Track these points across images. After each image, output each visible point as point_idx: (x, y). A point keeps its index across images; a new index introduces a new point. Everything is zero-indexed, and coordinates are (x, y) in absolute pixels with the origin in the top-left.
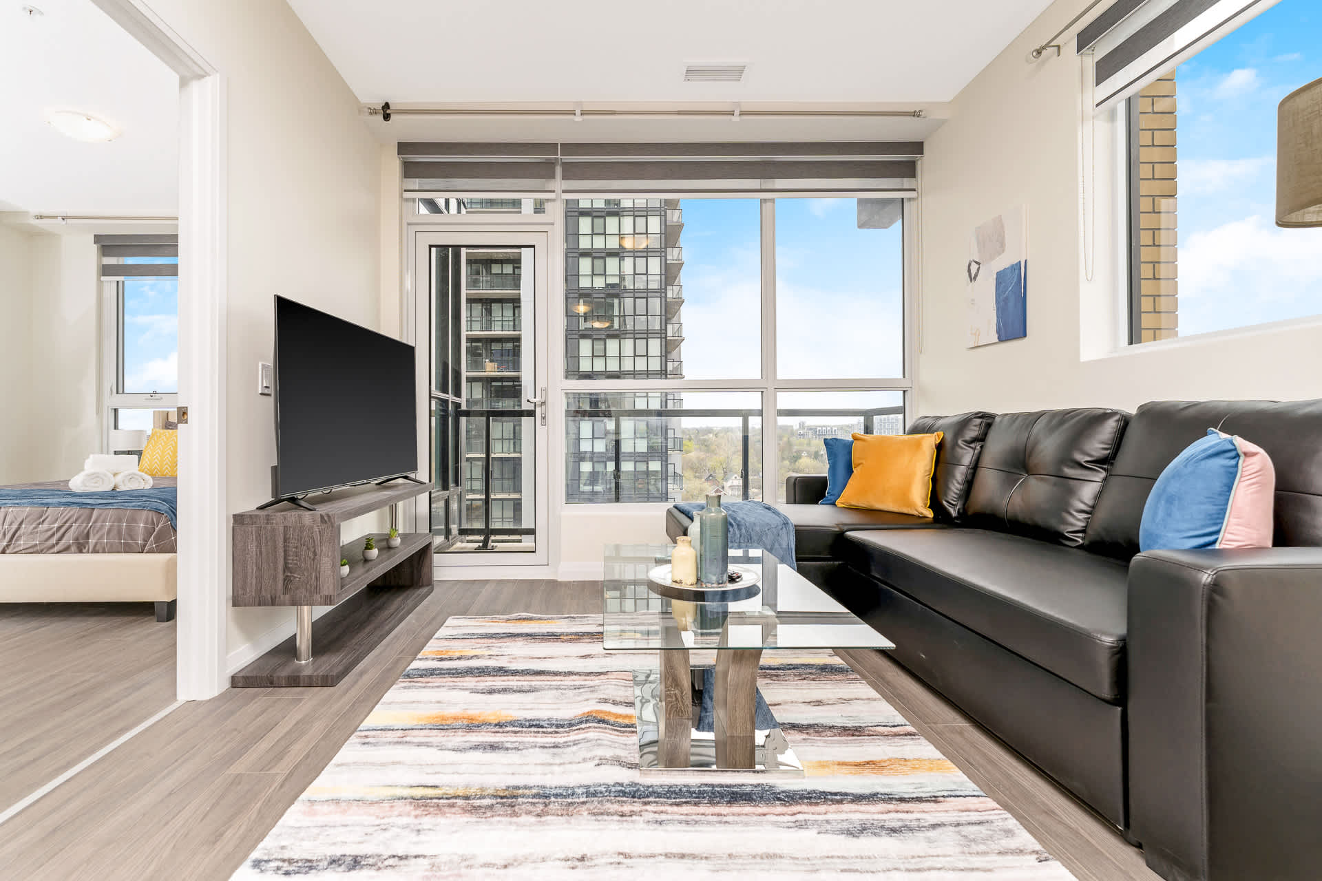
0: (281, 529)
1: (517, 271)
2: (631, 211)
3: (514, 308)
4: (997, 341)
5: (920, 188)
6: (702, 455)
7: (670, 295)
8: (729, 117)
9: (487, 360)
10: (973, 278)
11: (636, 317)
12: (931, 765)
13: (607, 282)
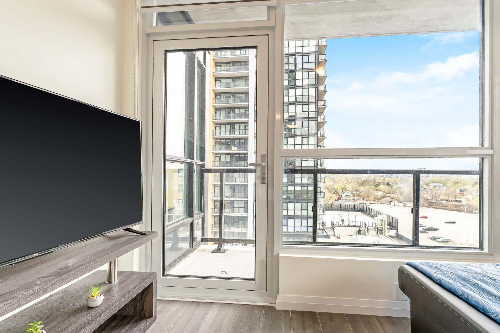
1: (247, 112)
2: (301, 86)
3: (245, 126)
6: (332, 183)
7: (319, 120)
9: (232, 147)
11: (302, 129)
13: (289, 115)
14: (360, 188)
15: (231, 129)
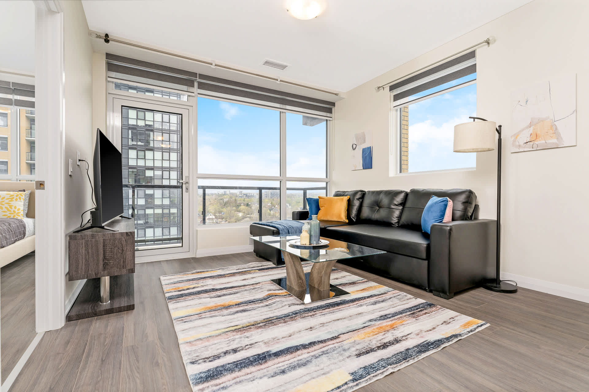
0: (102, 241)
4: (362, 169)
5: (333, 117)
8: (276, 81)
10: (354, 149)
12: (375, 287)
13: (146, 124)
14: (222, 210)
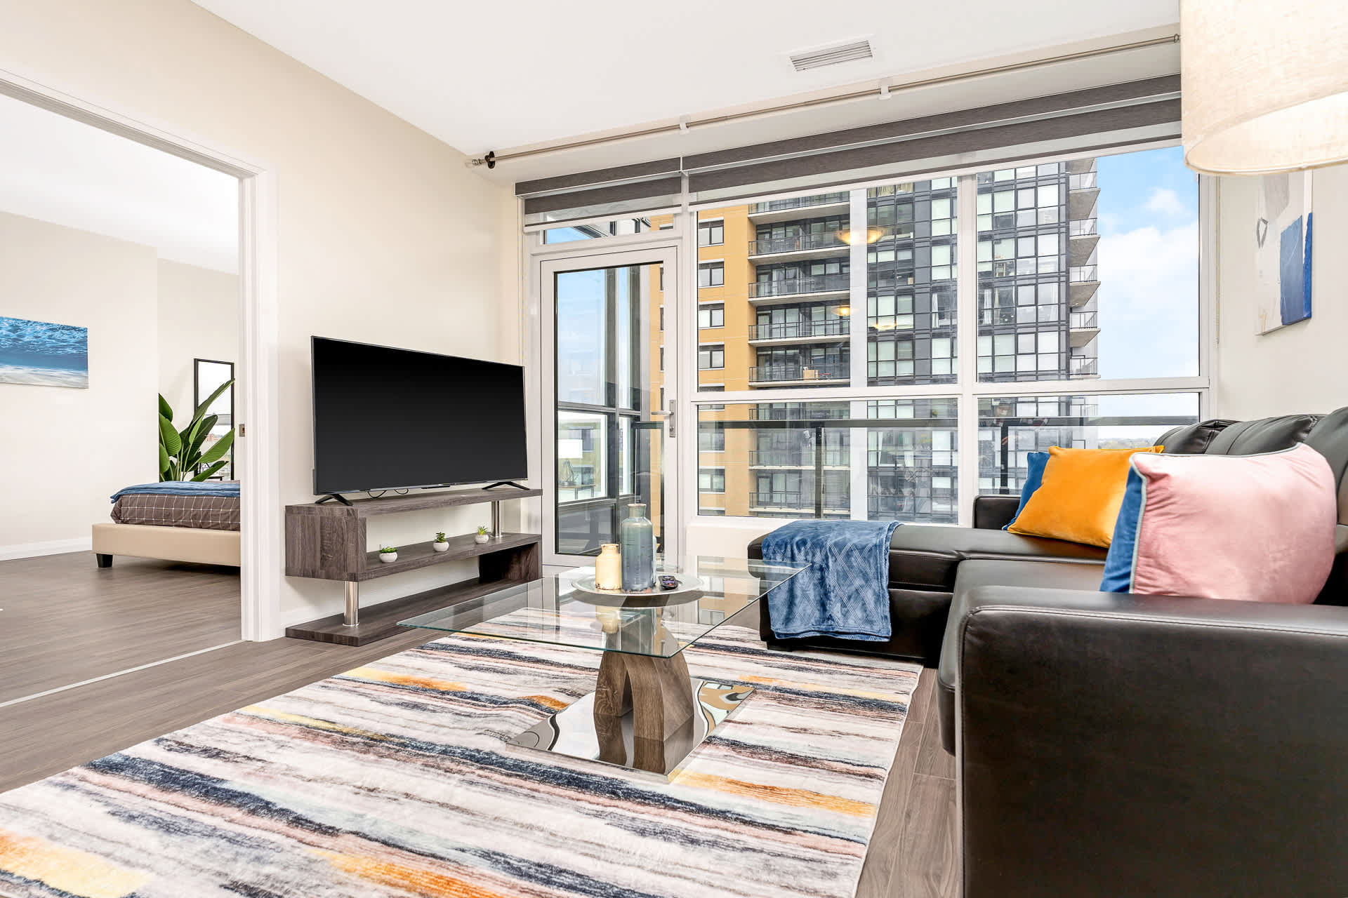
0: (319, 519)
1: (845, 270)
2: (1010, 184)
4: (1281, 325)
7: (1075, 278)
9: (805, 368)
10: (1261, 242)
15: (801, 321)
